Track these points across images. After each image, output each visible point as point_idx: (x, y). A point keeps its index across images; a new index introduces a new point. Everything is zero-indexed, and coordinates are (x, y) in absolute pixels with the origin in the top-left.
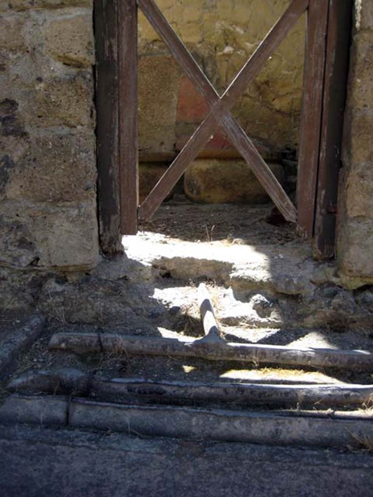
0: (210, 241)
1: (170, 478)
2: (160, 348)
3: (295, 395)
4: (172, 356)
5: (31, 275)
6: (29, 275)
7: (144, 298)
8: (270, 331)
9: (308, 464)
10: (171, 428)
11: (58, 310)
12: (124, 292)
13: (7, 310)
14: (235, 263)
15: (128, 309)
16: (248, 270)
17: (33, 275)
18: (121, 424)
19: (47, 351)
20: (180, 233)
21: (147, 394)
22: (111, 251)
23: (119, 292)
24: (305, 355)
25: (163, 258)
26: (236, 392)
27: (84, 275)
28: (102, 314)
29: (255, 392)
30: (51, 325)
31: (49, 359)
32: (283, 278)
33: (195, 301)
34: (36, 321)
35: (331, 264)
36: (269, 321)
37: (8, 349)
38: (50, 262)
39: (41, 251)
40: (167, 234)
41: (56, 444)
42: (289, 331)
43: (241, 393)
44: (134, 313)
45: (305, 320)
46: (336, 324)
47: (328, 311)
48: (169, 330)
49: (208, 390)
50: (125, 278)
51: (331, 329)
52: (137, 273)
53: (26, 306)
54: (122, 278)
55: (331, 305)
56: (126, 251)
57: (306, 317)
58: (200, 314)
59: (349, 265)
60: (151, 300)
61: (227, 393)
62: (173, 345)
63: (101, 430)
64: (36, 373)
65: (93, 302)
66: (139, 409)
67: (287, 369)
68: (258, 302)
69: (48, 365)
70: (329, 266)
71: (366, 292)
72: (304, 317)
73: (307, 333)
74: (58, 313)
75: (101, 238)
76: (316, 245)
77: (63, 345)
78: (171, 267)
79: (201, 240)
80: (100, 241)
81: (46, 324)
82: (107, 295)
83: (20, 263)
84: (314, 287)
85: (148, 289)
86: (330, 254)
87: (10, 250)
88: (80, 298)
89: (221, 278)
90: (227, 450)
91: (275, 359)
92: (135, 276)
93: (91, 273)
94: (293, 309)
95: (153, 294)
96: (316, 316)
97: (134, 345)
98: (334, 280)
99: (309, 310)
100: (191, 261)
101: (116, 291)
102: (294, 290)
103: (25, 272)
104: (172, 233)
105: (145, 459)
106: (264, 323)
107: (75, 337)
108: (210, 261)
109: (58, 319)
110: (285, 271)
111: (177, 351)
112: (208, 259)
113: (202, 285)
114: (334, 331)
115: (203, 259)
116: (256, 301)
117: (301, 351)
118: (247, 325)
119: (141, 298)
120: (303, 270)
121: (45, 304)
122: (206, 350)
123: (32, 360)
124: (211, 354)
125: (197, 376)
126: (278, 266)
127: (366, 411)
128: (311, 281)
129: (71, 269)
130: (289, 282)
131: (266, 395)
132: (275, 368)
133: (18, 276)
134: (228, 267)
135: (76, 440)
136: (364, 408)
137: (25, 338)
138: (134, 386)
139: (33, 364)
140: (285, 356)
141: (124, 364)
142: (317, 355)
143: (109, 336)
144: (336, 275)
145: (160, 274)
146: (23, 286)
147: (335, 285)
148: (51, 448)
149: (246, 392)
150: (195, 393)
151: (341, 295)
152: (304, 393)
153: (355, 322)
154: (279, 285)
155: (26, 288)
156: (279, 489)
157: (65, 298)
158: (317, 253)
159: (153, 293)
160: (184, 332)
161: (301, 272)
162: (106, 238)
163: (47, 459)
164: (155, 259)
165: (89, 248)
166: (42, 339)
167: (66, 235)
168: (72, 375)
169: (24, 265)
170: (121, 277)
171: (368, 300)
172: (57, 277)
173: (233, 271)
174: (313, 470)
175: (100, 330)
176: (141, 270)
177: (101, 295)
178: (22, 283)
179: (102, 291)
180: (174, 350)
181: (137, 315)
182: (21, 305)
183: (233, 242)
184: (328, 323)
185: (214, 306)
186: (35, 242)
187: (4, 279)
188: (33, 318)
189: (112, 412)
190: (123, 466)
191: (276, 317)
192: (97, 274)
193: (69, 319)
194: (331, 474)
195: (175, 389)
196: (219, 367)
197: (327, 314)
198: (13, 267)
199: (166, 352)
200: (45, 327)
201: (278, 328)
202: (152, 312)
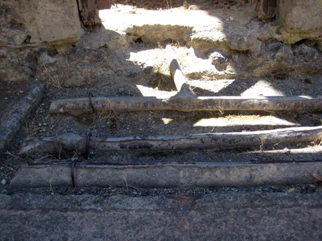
0: (170, 8)
1: (171, 235)
2: (142, 105)
3: (258, 139)
4: (152, 111)
5: (26, 51)
6: (24, 51)
7: (122, 62)
8: (227, 82)
9: (283, 207)
10: (162, 181)
11: (54, 78)
12: (105, 58)
13: (12, 82)
14: (194, 27)
15: (111, 72)
16: (206, 32)
17: (28, 51)
18: (119, 181)
19: (49, 115)
20: (144, 4)
21: (137, 149)
22: (90, 24)
23: (101, 58)
24: (260, 102)
25: (134, 26)
26: (211, 141)
27: (71, 47)
28: (90, 78)
29: (226, 139)
30: (50, 92)
31: (52, 122)
32: (235, 37)
33: (164, 60)
34: (36, 90)
35: (273, 23)
36: (226, 73)
37: (15, 118)
38: (40, 39)
39: (31, 30)
40: (134, 5)
41: (66, 210)
42: (242, 80)
43: (214, 141)
44: (116, 74)
45: (254, 71)
46: (278, 73)
47: (273, 63)
48: (146, 86)
49: (188, 142)
50: (105, 46)
51: (275, 77)
52: (115, 41)
53: (26, 77)
54: (103, 47)
55: (275, 58)
56: (103, 23)
57: (255, 69)
58: (170, 72)
59: (291, 23)
60: (128, 63)
61: (203, 142)
62: (153, 103)
63: (103, 187)
64: (40, 139)
65: (81, 69)
66: (134, 167)
67: (246, 115)
68: (216, 59)
69: (51, 128)
70: (272, 25)
71: (302, 45)
72: (253, 69)
73: (256, 82)
74: (53, 80)
75: (81, 14)
76: (261, 8)
77: (61, 110)
78: (142, 33)
79: (162, 8)
80: (81, 17)
81: (45, 91)
82: (92, 62)
83: (14, 42)
84: (260, 43)
85: (125, 54)
86: (272, 14)
87: (3, 32)
88: (70, 66)
89: (183, 40)
90: (214, 200)
91: (236, 108)
92: (113, 44)
93: (76, 45)
94: (244, 62)
95: (129, 58)
96: (263, 68)
97: (120, 105)
98: (277, 36)
99: (257, 63)
100: (158, 28)
101: (100, 58)
102: (245, 47)
103: (21, 50)
104: (137, 4)
105: (146, 217)
106: (222, 75)
107: (70, 103)
108: (173, 26)
109: (55, 86)
110: (236, 31)
111: (156, 107)
112: (172, 25)
113: (168, 46)
114: (277, 79)
115: (167, 25)
116: (214, 58)
117: (258, 100)
118: (209, 78)
119: (120, 61)
120: (251, 29)
121: (42, 74)
122: (180, 104)
123: (37, 125)
124: (184, 107)
125: (175, 127)
126: (230, 27)
127: (314, 147)
128: (258, 39)
129: (60, 43)
130: (241, 40)
131: (236, 141)
132: (237, 115)
133: (15, 53)
134: (189, 31)
135: (83, 204)
136: (312, 145)
137: (29, 106)
138: (125, 143)
139: (39, 128)
140: (245, 104)
141: (113, 121)
142: (270, 102)
143: (99, 99)
144: (278, 33)
145: (133, 40)
146: (22, 61)
147: (278, 40)
148: (63, 215)
149: (219, 140)
150: (177, 145)
151: (283, 49)
152: (266, 138)
153: (294, 70)
154: (232, 43)
155: (24, 62)
156: (265, 236)
157: (58, 67)
158: (261, 14)
159: (129, 56)
160: (159, 88)
161: (249, 32)
162: (85, 14)
163: (60, 228)
164: (129, 28)
165: (72, 24)
166: (43, 104)
167: (50, 15)
168: (72, 140)
169: (18, 43)
170: (102, 45)
171: (304, 52)
172: (49, 51)
173: (193, 34)
174: (288, 213)
175: (90, 95)
176: (118, 38)
177: (87, 62)
178: (20, 59)
179: (87, 59)
180: (153, 106)
181: (118, 75)
182: (22, 77)
183: (189, 8)
184: (272, 73)
185: (180, 64)
186: (24, 23)
187: (3, 57)
188: (34, 87)
189: (110, 172)
190: (128, 227)
191: (231, 70)
192: (81, 45)
193: (64, 84)
194: (304, 215)
195: (160, 143)
196: (191, 117)
197: (272, 65)
198: (9, 46)
199: (147, 108)
200: (45, 93)
201: (233, 79)
202: (130, 72)
